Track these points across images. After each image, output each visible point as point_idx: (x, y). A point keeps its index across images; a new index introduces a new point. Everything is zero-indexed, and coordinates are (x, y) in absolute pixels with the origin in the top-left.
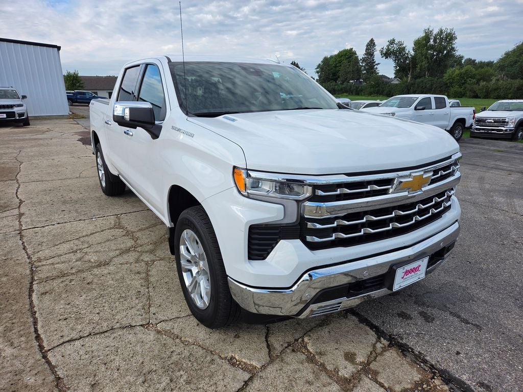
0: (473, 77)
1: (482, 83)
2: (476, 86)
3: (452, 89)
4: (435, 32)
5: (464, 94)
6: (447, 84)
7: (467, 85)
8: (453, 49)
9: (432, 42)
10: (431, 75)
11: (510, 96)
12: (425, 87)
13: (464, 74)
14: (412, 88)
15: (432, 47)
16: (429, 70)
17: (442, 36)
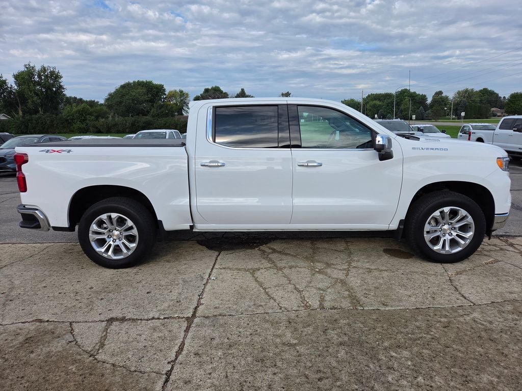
0: (91, 114)
1: (102, 120)
2: (96, 123)
3: (74, 125)
4: (38, 68)
5: (88, 129)
6: (67, 120)
7: (87, 121)
8: (61, 87)
9: (36, 78)
10: (45, 111)
11: (127, 130)
12: (46, 123)
13: (82, 111)
14: (30, 124)
15: (39, 83)
16: (42, 106)
17: (46, 74)
